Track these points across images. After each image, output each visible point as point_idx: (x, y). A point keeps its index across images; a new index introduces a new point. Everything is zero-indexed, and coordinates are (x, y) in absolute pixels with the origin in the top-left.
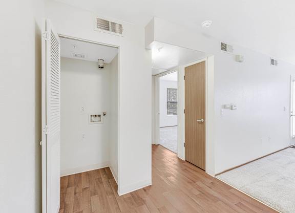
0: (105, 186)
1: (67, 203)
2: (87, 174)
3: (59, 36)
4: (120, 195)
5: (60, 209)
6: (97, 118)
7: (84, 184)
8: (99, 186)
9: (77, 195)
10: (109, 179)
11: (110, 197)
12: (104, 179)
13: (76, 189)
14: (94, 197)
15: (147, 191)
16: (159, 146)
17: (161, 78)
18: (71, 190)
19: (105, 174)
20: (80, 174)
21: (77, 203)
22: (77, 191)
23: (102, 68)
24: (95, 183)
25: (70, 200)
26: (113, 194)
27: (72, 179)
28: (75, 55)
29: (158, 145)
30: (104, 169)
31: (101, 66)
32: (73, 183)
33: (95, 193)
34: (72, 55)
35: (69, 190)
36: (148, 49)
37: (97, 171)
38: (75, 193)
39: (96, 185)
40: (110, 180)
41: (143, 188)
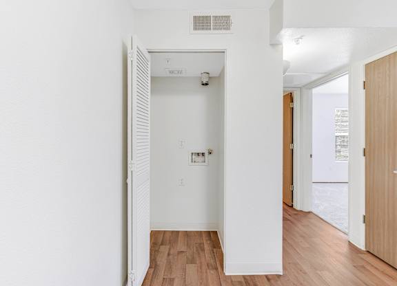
0: (207, 256)
1: (158, 263)
2: (187, 234)
3: (149, 52)
4: (226, 274)
5: (150, 268)
6: (200, 158)
7: (181, 246)
8: (199, 254)
9: (171, 257)
10: (215, 247)
11: (212, 272)
12: (207, 247)
13: (170, 249)
14: (191, 265)
15: (272, 281)
16: (310, 215)
17: (315, 91)
18: (164, 249)
19: (210, 239)
20: (178, 232)
21: (170, 267)
22: (172, 252)
23: (207, 84)
24: (195, 248)
25: (162, 260)
26: (217, 269)
27: (167, 236)
28: (172, 72)
29: (309, 212)
30: (209, 232)
31: (204, 82)
32: (168, 242)
33: (192, 261)
34: (168, 72)
35: (162, 248)
36: (275, 44)
37: (200, 233)
38: (169, 255)
39: (195, 251)
40: (215, 250)
41: (266, 276)
